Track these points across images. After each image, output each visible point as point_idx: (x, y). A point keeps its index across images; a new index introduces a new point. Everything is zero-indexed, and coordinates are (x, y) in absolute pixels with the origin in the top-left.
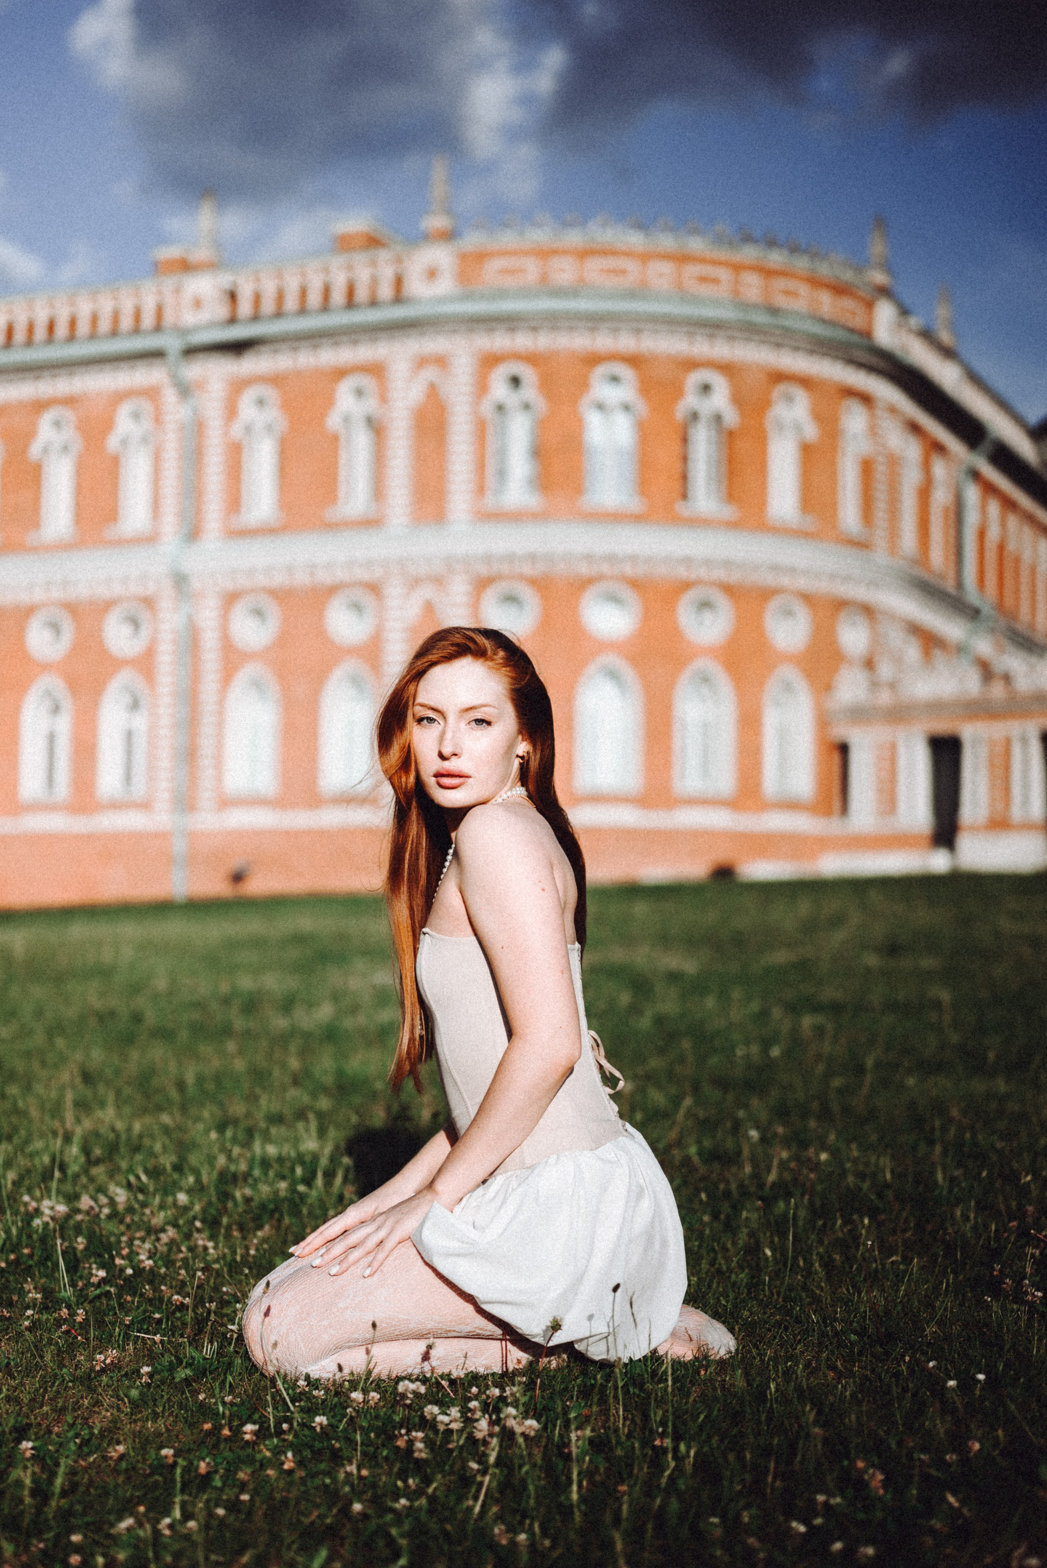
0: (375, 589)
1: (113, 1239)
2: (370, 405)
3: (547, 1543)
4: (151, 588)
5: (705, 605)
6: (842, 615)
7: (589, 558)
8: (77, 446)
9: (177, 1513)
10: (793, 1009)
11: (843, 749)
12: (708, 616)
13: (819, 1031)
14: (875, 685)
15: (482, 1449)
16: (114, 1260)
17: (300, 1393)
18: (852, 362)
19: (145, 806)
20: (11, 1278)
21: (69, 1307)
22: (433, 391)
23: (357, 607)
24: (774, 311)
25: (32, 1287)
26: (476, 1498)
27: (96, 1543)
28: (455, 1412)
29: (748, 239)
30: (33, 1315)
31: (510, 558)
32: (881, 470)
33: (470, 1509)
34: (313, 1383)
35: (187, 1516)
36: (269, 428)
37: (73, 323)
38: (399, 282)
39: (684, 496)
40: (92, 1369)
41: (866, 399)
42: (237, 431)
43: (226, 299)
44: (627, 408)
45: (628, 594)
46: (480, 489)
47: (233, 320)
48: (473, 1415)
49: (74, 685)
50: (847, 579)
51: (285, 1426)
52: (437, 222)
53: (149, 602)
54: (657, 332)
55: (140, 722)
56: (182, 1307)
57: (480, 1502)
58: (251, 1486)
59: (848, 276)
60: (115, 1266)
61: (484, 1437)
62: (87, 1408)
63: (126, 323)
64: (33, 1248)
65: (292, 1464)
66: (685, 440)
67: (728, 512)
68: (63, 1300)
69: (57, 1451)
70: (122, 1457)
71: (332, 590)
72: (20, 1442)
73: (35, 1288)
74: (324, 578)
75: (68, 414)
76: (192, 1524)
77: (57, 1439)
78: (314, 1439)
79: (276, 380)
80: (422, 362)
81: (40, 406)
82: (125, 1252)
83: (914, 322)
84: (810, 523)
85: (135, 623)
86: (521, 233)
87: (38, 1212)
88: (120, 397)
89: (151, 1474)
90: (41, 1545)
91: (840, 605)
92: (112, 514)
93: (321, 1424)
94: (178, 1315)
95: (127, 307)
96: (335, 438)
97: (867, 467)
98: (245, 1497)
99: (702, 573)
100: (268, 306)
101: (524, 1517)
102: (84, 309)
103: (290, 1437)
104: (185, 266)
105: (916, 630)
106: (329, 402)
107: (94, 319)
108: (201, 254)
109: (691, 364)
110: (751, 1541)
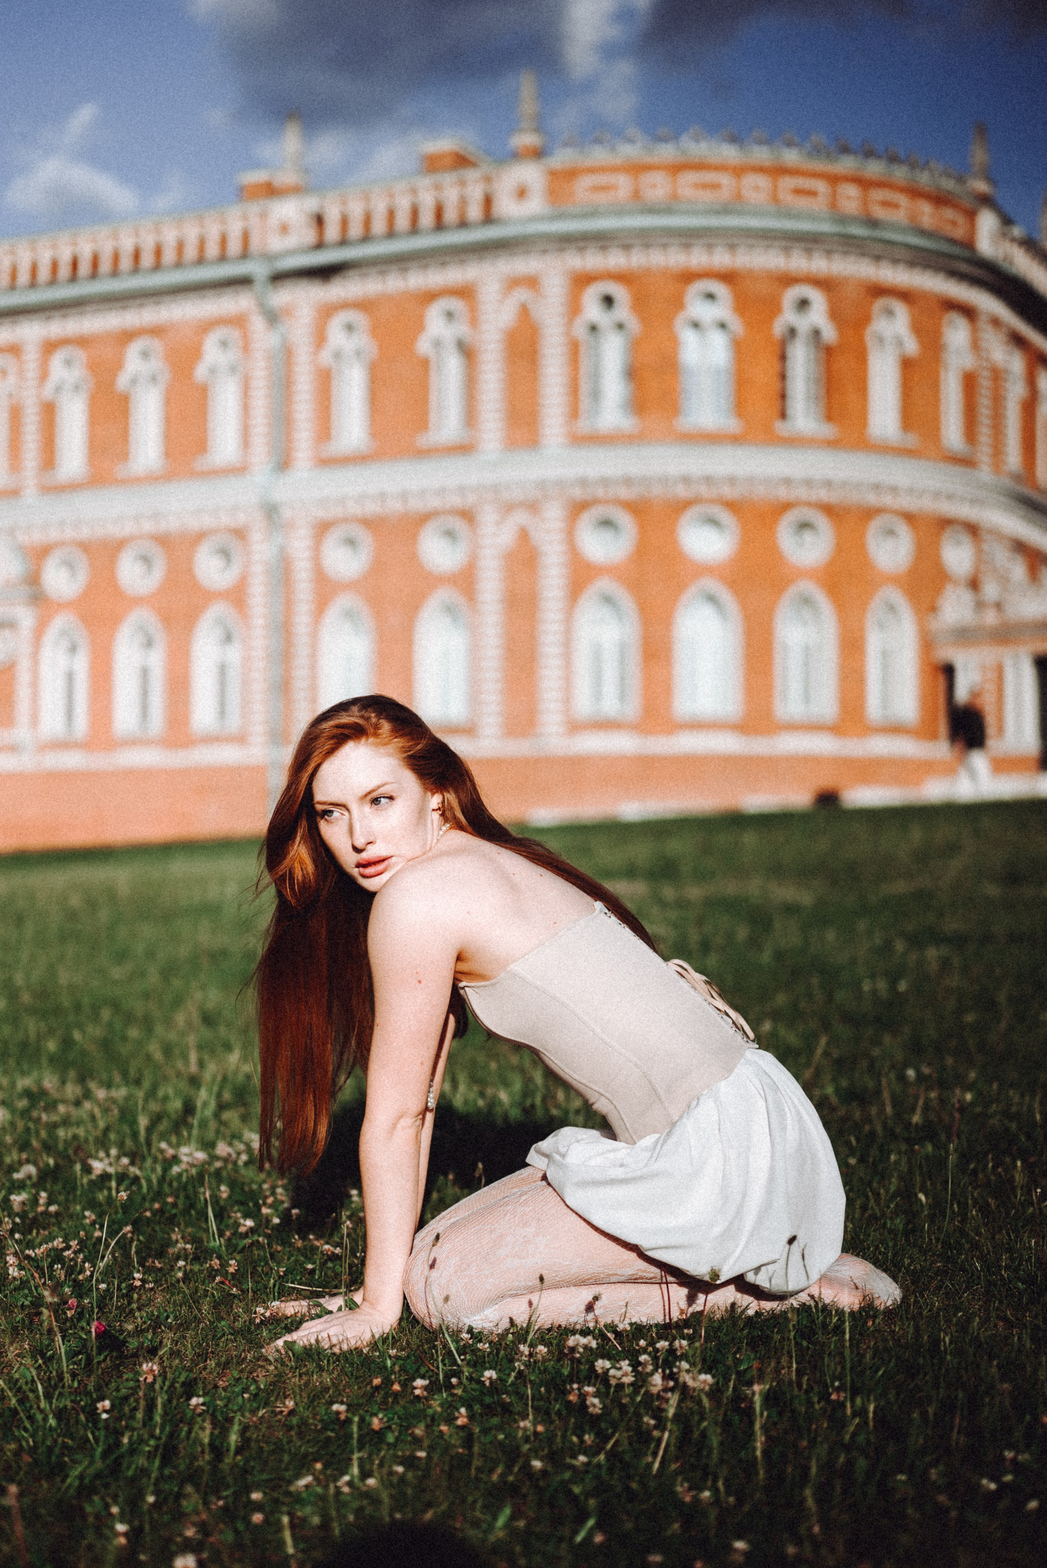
0: (468, 515)
1: (254, 1187)
2: (461, 329)
3: (731, 1499)
4: (241, 519)
5: (805, 526)
6: (948, 532)
7: (686, 480)
8: (165, 377)
9: (355, 1470)
10: (916, 941)
11: (949, 671)
12: (808, 537)
13: (945, 963)
14: (980, 605)
15: (657, 1403)
16: (259, 1210)
17: (464, 1345)
18: (954, 274)
19: (241, 739)
20: (157, 1228)
21: (219, 1257)
22: (524, 311)
23: (450, 534)
24: (873, 223)
25: (179, 1237)
26: (655, 1454)
27: (276, 1501)
28: (625, 1365)
29: (845, 150)
30: (185, 1266)
31: (605, 482)
32: (985, 383)
33: (649, 1466)
34: (476, 1336)
35: (365, 1474)
36: (358, 353)
37: (158, 252)
38: (488, 202)
39: (783, 415)
40: (252, 1321)
41: (968, 312)
42: (326, 357)
43: (314, 224)
44: (722, 326)
45: (726, 517)
46: (574, 413)
47: (320, 245)
48: (643, 1368)
49: (167, 619)
50: (950, 497)
51: (454, 1380)
52: (526, 139)
53: (240, 534)
54: (751, 246)
55: (234, 654)
56: (334, 1258)
57: (659, 1459)
58: (426, 1443)
59: (948, 184)
60: (262, 1215)
61: (659, 1392)
62: (251, 1361)
63: (212, 250)
64: (177, 1197)
65: (465, 1420)
66: (783, 358)
67: (827, 430)
68: (213, 1251)
69: (226, 1406)
70: (292, 1412)
71: (425, 518)
72: (189, 1398)
73: (183, 1238)
74: (416, 505)
75: (155, 345)
76: (371, 1481)
77: (223, 1394)
78: (482, 1393)
79: (363, 305)
80: (514, 283)
81: (127, 336)
82: (270, 1200)
83: (1017, 231)
84: (912, 440)
85: (225, 554)
86: (613, 149)
87: (175, 1159)
88: (207, 326)
89: (325, 1429)
90: (221, 1503)
91: (945, 523)
92: (201, 445)
93: (490, 1378)
94: (330, 1265)
95: (213, 232)
96: (425, 363)
97: (969, 382)
98: (422, 1454)
99: (802, 493)
100: (355, 230)
101: (706, 1474)
102: (170, 237)
103: (459, 1392)
104: (271, 191)
105: (1020, 547)
106: (419, 326)
107: (180, 247)
108: (286, 177)
109: (788, 280)
110: (942, 1498)
